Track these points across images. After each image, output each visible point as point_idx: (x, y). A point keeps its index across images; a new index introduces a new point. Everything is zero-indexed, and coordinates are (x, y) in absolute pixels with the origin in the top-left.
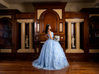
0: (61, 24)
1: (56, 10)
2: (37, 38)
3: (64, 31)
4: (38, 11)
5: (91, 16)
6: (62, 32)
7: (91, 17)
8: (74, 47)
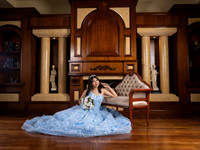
0: (128, 39)
1: (117, 10)
2: (76, 68)
3: (134, 54)
4: (79, 11)
5: (191, 21)
6: (130, 56)
7: (193, 25)
8: (156, 89)
